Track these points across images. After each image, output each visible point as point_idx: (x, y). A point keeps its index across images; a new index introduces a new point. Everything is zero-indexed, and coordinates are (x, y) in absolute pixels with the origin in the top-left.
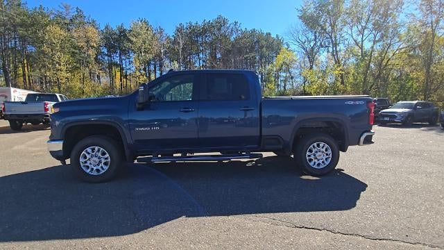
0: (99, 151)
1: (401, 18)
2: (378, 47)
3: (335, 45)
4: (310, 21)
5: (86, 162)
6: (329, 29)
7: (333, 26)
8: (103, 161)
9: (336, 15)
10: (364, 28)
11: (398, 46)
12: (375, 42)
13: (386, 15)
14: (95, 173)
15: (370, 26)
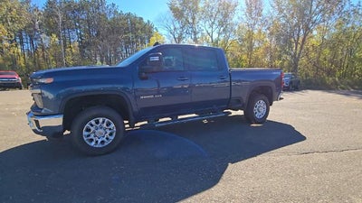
0: (103, 122)
1: (235, 19)
2: (222, 38)
3: (195, 33)
4: (178, 14)
5: (89, 136)
6: (191, 21)
7: (194, 19)
8: (109, 132)
9: (195, 11)
10: (213, 23)
11: (233, 37)
12: (219, 34)
13: (226, 16)
14: (99, 146)
15: (216, 22)
